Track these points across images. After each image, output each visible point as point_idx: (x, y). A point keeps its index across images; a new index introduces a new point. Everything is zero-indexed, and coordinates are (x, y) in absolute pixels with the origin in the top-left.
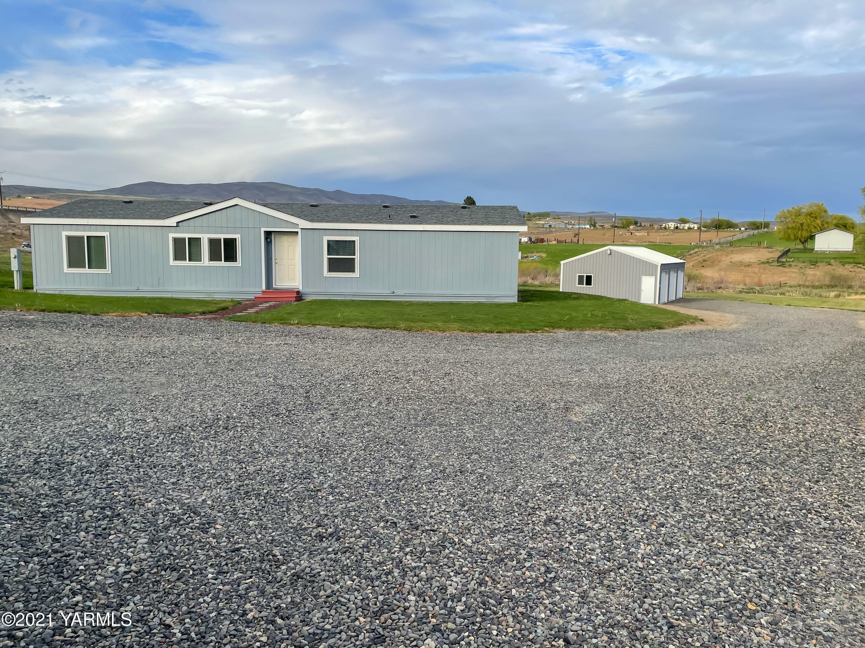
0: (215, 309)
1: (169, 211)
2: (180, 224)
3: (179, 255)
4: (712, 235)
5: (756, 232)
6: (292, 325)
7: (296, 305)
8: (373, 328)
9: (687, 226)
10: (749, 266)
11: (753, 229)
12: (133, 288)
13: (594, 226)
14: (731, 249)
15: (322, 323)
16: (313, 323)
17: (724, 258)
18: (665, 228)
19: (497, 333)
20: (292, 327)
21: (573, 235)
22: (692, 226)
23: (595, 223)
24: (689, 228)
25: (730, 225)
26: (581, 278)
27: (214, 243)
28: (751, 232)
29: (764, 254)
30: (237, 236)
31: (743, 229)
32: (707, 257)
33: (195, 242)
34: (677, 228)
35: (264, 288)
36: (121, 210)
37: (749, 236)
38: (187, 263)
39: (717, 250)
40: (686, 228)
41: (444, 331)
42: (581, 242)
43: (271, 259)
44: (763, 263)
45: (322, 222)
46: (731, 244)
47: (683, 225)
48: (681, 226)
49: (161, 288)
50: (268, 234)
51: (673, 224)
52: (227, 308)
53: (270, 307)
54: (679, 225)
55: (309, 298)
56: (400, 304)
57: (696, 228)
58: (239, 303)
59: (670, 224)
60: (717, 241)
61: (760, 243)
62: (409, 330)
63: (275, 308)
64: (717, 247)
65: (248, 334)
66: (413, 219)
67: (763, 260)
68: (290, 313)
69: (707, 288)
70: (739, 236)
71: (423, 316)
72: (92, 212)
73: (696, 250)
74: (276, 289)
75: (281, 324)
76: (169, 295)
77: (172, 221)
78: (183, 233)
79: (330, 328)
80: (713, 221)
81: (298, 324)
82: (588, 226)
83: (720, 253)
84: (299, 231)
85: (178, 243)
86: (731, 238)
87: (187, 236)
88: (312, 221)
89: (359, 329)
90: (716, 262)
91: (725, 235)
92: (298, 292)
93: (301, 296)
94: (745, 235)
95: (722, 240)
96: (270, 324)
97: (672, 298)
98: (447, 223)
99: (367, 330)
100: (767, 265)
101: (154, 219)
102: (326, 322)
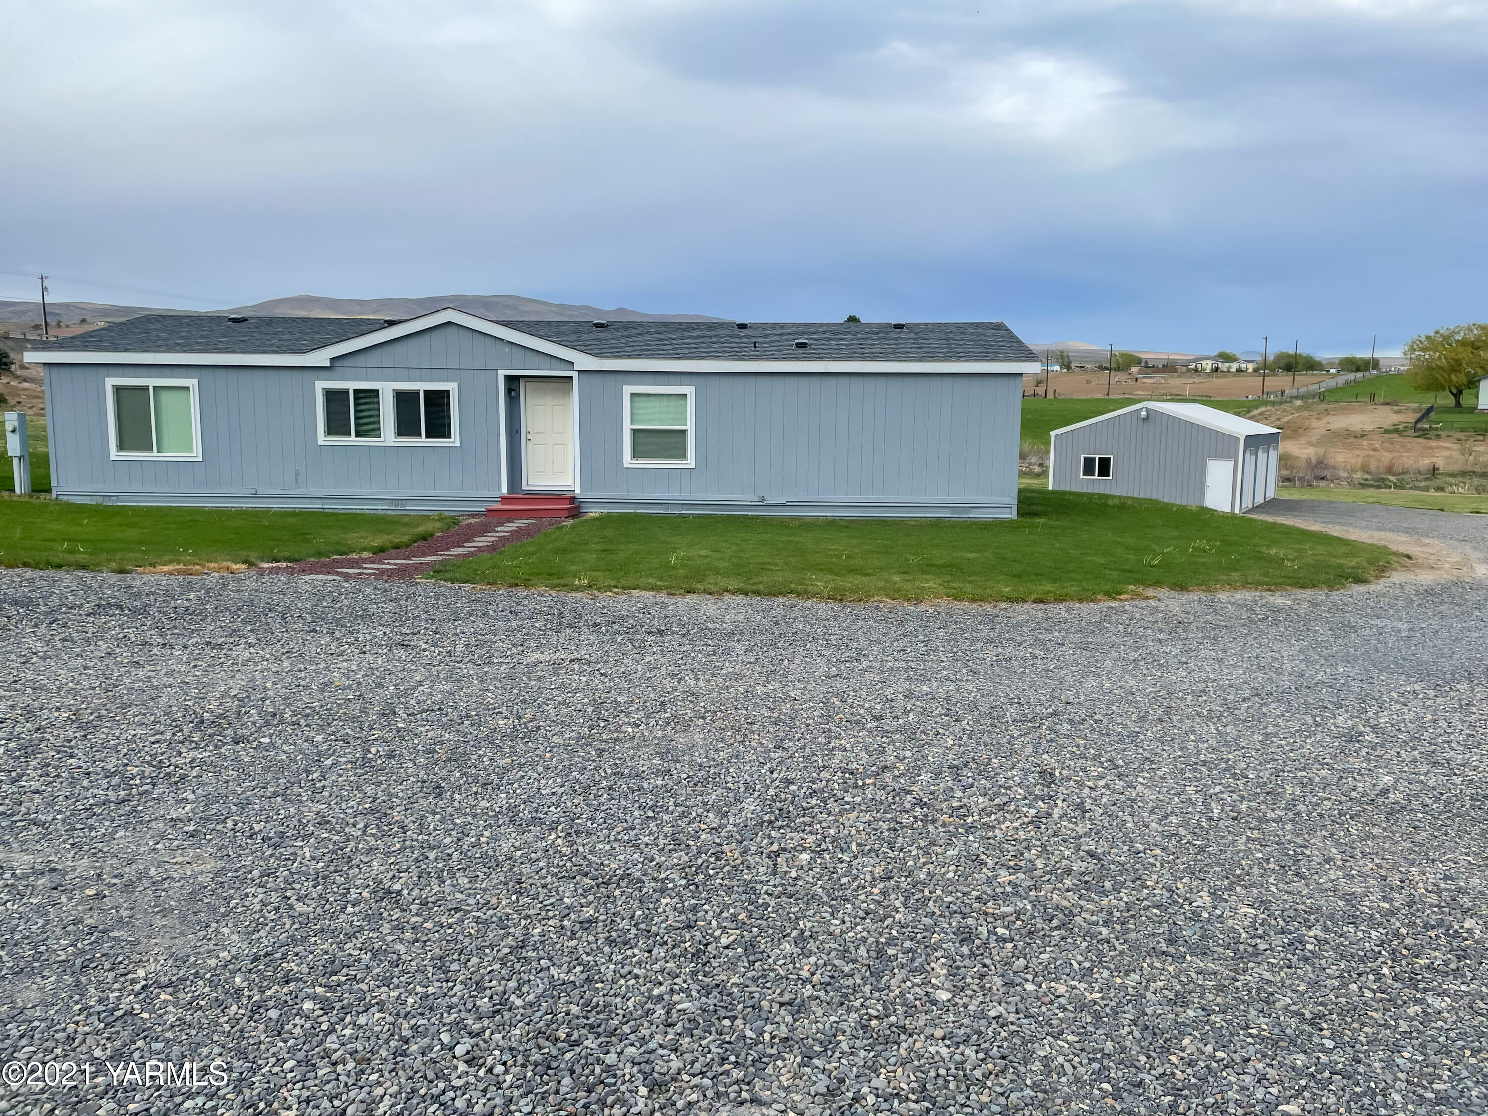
0: (406, 538)
1: (317, 337)
2: (338, 363)
3: (336, 426)
4: (1280, 382)
5: (1359, 375)
6: (577, 589)
7: (573, 527)
8: (758, 593)
9: (1234, 366)
10: (1362, 436)
11: (1352, 371)
12: (246, 492)
13: (1068, 367)
14: (1323, 406)
15: (643, 581)
16: (623, 582)
17: (1315, 423)
18: (1196, 370)
19: (1035, 601)
20: (579, 595)
21: (1034, 384)
22: (1243, 366)
23: (1070, 363)
24: (1239, 370)
25: (1311, 365)
26: (1089, 463)
27: (404, 400)
28: (1351, 376)
29: (1386, 417)
30: (452, 387)
31: (1333, 371)
32: (1283, 420)
33: (366, 398)
34: (1217, 369)
35: (505, 490)
36: (223, 335)
37: (1347, 383)
38: (352, 440)
39: (1299, 408)
40: (1234, 369)
41: (918, 601)
42: (1050, 396)
43: (519, 431)
44: (1387, 431)
45: (620, 357)
46: (1322, 397)
47: (1227, 364)
48: (1223, 366)
49: (301, 491)
50: (513, 382)
51: (1210, 362)
52: (432, 535)
53: (518, 534)
54: (1220, 365)
55: (594, 512)
56: (782, 524)
57: (1251, 370)
58: (454, 521)
59: (1204, 362)
60: (1294, 392)
61: (1373, 397)
62: (837, 596)
63: (529, 535)
64: (1298, 403)
65: (480, 624)
66: (801, 350)
67: (1386, 427)
68: (565, 551)
69: (1300, 479)
70: (1332, 383)
71: (848, 557)
72: (165, 339)
73: (1262, 409)
74: (529, 492)
75: (553, 587)
76: (317, 506)
77: (321, 357)
78: (344, 379)
79: (663, 597)
80: (1280, 357)
81: (590, 586)
82: (1057, 368)
83: (1305, 414)
84: (575, 375)
85: (335, 398)
86: (1317, 387)
87: (352, 386)
88: (599, 355)
89: (727, 597)
90: (1300, 430)
91: (1306, 382)
92: (573, 499)
93: (579, 507)
94: (1341, 380)
95: (1303, 390)
96: (527, 587)
97: (1260, 500)
98: (874, 358)
99: (746, 600)
100: (1395, 435)
101: (285, 352)
102: (651, 581)
